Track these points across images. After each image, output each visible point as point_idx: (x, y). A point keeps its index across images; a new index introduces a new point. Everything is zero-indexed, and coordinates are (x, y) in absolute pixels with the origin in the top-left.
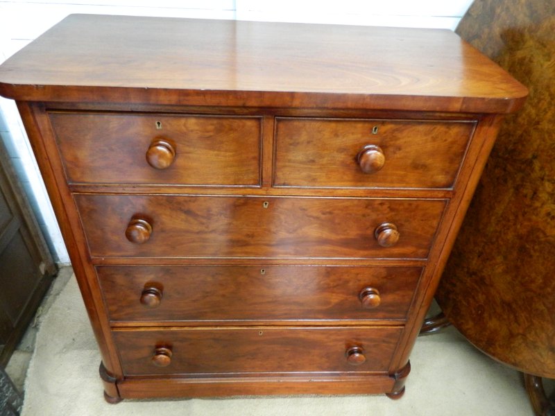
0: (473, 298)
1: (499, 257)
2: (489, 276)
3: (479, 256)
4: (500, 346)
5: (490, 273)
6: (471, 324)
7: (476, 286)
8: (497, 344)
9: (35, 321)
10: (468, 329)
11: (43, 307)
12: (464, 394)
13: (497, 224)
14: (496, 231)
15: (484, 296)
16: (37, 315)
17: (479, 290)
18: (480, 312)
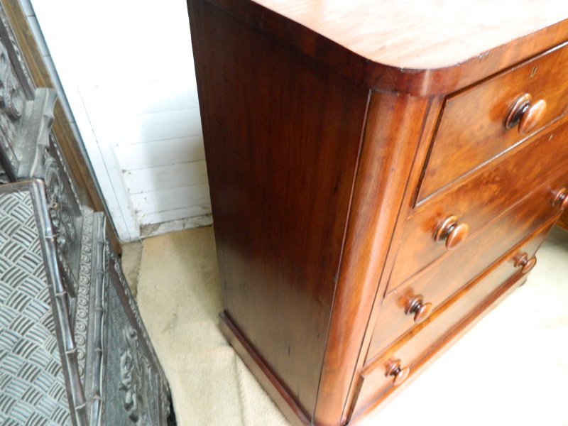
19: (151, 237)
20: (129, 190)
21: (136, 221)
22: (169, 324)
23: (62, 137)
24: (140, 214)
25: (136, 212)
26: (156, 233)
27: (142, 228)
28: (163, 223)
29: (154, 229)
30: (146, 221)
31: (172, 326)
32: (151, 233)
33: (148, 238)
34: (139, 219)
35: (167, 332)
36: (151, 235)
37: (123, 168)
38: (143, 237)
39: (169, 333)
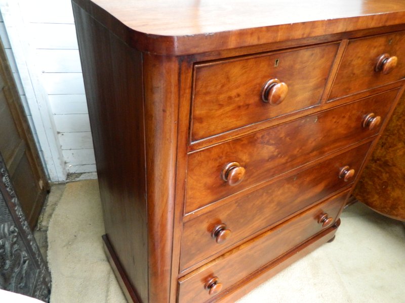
0: (378, 177)
1: (400, 144)
2: (392, 159)
3: (382, 146)
4: (402, 208)
5: (392, 157)
6: (376, 197)
7: (380, 169)
8: (399, 207)
9: (39, 225)
10: (374, 201)
11: (43, 215)
12: (370, 249)
13: (398, 120)
14: (397, 125)
15: (388, 175)
16: (39, 221)
17: (383, 170)
18: (384, 187)
19: (73, 182)
20: (61, 146)
21: (64, 169)
22: (69, 242)
23: (11, 101)
24: (69, 165)
25: (66, 163)
26: (78, 179)
27: (69, 175)
28: (85, 173)
29: (77, 177)
30: (72, 171)
31: (70, 243)
33: (71, 182)
34: (67, 168)
35: (65, 248)
36: (74, 180)
37: (59, 131)
38: (68, 181)
39: (67, 248)
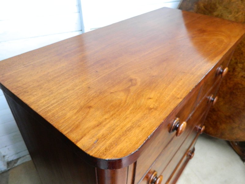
0: (211, 118)
1: (220, 99)
5: (217, 106)
6: (211, 129)
8: (226, 134)
15: (216, 116)
19: (14, 168)
21: (4, 161)
24: (7, 157)
25: (4, 156)
26: (16, 165)
27: (9, 164)
28: (20, 158)
29: (15, 163)
30: (10, 159)
32: (13, 165)
33: (12, 168)
34: (6, 159)
36: (13, 167)
38: (9, 169)
